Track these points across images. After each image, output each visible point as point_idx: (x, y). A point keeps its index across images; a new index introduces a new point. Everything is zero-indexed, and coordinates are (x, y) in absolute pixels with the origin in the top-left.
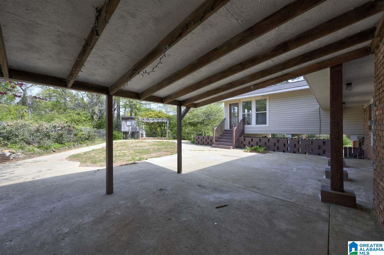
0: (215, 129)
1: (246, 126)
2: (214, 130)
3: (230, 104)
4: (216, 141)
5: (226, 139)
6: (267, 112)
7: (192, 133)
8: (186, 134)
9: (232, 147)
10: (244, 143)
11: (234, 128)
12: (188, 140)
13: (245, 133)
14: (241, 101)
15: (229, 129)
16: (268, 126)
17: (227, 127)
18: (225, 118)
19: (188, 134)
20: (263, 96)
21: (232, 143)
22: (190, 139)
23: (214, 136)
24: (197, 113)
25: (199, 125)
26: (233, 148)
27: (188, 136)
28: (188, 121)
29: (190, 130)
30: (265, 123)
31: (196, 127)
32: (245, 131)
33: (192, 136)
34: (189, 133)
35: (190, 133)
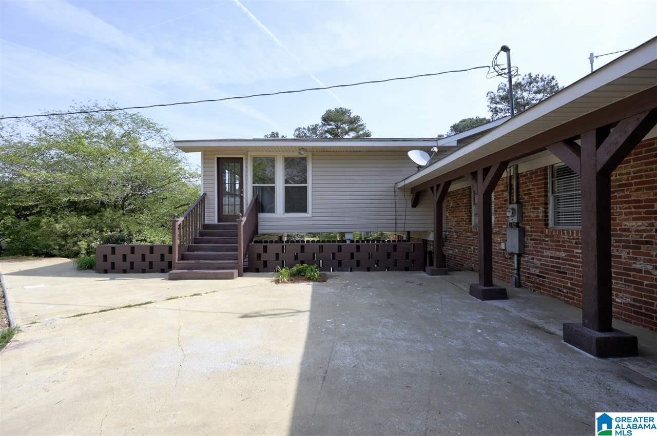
0: (179, 223)
1: (261, 216)
2: (177, 227)
3: (218, 159)
4: (183, 257)
5: (213, 249)
6: (309, 185)
7: (84, 235)
8: (56, 237)
9: (236, 272)
10: (264, 257)
11: (241, 221)
12: (67, 257)
13: (260, 231)
14: (250, 154)
15: (216, 222)
16: (310, 216)
17: (211, 217)
18: (205, 195)
19: (65, 236)
20: (303, 149)
21: (235, 261)
22: (76, 255)
23: (178, 242)
24: (101, 176)
25: (108, 213)
26: (240, 275)
27: (63, 243)
28: (65, 199)
29: (71, 227)
30: (304, 209)
31: (97, 217)
32: (259, 227)
33: (83, 244)
34: (69, 233)
35: (75, 235)
